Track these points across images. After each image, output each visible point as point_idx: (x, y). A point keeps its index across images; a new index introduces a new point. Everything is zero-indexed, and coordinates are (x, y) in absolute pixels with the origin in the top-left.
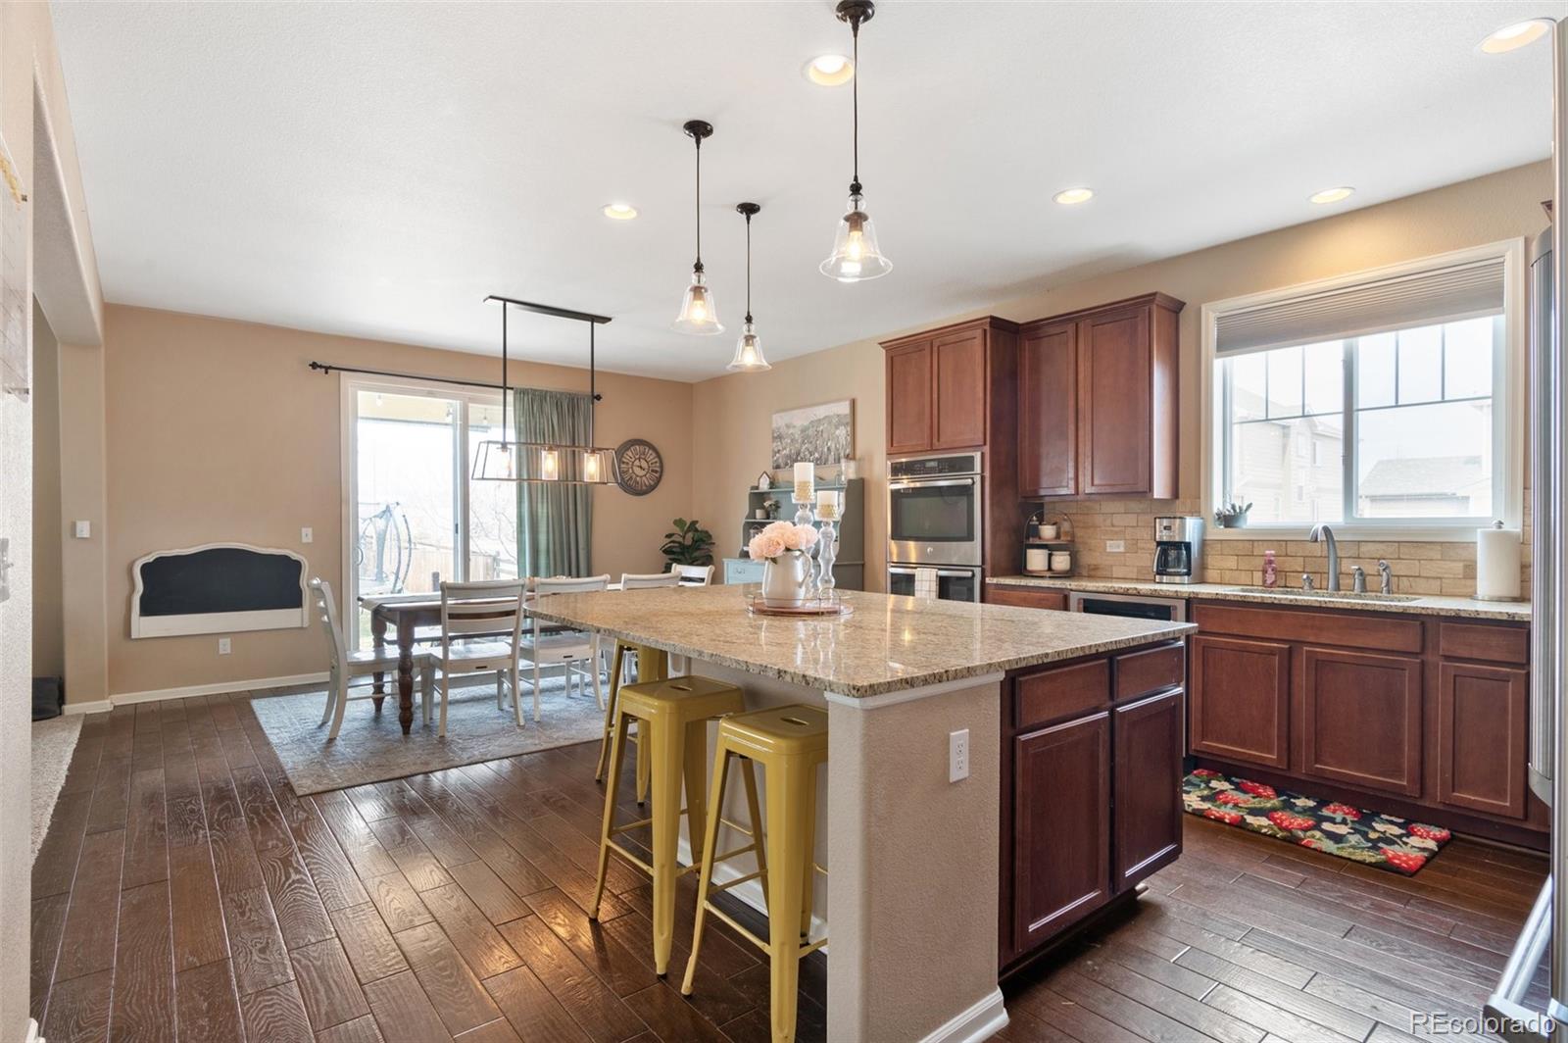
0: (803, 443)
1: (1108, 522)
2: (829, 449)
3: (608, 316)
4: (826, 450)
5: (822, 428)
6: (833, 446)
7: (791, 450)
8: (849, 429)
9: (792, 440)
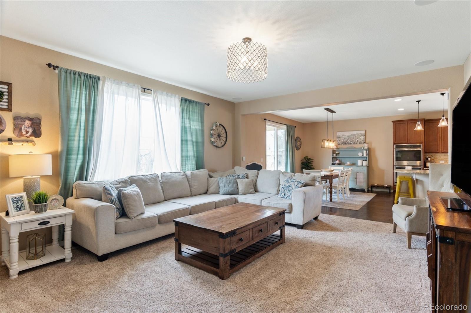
0: (348, 139)
1: (440, 157)
2: (358, 141)
3: (335, 111)
4: (357, 141)
5: (355, 136)
6: (359, 140)
7: (344, 141)
8: (365, 137)
9: (344, 138)
